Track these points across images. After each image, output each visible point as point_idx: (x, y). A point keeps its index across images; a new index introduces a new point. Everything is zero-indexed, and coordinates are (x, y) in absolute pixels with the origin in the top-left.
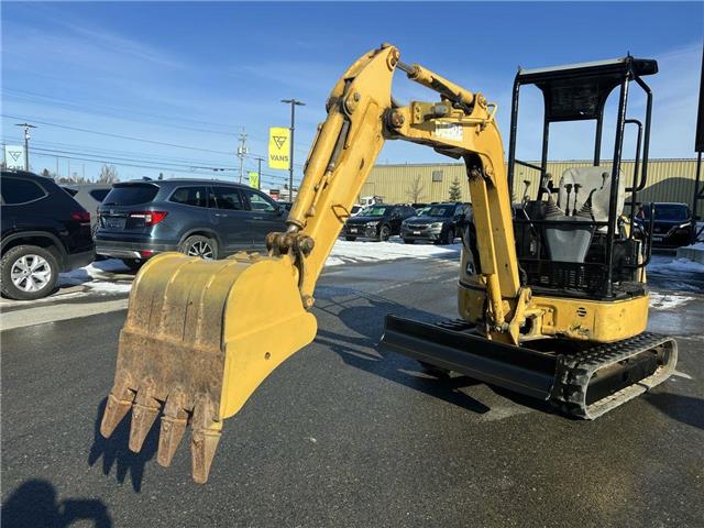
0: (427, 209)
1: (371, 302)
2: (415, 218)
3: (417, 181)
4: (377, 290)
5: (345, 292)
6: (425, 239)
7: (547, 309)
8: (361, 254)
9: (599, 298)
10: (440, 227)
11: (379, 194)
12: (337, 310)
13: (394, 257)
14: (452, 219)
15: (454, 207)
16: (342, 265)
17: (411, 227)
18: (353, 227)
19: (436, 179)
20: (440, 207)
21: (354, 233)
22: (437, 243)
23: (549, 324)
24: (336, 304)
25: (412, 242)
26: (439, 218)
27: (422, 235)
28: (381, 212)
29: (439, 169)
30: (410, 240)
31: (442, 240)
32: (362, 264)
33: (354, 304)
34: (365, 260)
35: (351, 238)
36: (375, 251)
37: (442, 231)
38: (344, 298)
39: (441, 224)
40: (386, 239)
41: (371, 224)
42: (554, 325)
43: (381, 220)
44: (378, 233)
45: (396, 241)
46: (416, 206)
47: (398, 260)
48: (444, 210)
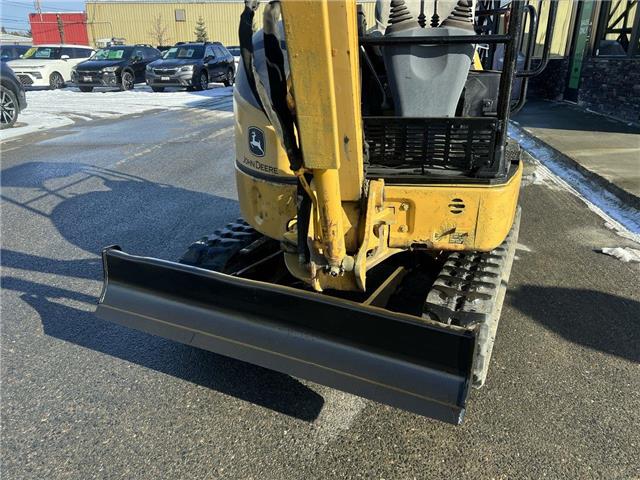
0: (174, 50)
1: (107, 183)
2: (160, 61)
3: (159, 21)
4: (117, 161)
5: (68, 169)
6: (175, 85)
7: (397, 205)
8: (97, 108)
9: (485, 180)
10: (190, 71)
11: (118, 36)
12: (48, 204)
13: (141, 111)
14: (202, 61)
15: (204, 47)
16: (70, 126)
17: (157, 73)
18: (86, 75)
19: (179, 19)
20: (187, 48)
21: (88, 82)
22: (190, 89)
23: (401, 230)
24: (51, 193)
25: (161, 90)
26: (188, 61)
27: (171, 81)
28: (119, 55)
29: (181, 7)
30: (159, 88)
31: (195, 86)
32: (99, 122)
33: (81, 189)
34: (103, 116)
35: (87, 88)
36: (117, 103)
37: (194, 75)
38: (65, 181)
39: (191, 67)
40: (131, 88)
41: (109, 69)
42: (410, 230)
43: (120, 64)
44: (120, 81)
45: (143, 89)
46: (161, 48)
47: (147, 113)
48: (193, 51)
